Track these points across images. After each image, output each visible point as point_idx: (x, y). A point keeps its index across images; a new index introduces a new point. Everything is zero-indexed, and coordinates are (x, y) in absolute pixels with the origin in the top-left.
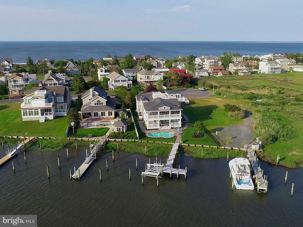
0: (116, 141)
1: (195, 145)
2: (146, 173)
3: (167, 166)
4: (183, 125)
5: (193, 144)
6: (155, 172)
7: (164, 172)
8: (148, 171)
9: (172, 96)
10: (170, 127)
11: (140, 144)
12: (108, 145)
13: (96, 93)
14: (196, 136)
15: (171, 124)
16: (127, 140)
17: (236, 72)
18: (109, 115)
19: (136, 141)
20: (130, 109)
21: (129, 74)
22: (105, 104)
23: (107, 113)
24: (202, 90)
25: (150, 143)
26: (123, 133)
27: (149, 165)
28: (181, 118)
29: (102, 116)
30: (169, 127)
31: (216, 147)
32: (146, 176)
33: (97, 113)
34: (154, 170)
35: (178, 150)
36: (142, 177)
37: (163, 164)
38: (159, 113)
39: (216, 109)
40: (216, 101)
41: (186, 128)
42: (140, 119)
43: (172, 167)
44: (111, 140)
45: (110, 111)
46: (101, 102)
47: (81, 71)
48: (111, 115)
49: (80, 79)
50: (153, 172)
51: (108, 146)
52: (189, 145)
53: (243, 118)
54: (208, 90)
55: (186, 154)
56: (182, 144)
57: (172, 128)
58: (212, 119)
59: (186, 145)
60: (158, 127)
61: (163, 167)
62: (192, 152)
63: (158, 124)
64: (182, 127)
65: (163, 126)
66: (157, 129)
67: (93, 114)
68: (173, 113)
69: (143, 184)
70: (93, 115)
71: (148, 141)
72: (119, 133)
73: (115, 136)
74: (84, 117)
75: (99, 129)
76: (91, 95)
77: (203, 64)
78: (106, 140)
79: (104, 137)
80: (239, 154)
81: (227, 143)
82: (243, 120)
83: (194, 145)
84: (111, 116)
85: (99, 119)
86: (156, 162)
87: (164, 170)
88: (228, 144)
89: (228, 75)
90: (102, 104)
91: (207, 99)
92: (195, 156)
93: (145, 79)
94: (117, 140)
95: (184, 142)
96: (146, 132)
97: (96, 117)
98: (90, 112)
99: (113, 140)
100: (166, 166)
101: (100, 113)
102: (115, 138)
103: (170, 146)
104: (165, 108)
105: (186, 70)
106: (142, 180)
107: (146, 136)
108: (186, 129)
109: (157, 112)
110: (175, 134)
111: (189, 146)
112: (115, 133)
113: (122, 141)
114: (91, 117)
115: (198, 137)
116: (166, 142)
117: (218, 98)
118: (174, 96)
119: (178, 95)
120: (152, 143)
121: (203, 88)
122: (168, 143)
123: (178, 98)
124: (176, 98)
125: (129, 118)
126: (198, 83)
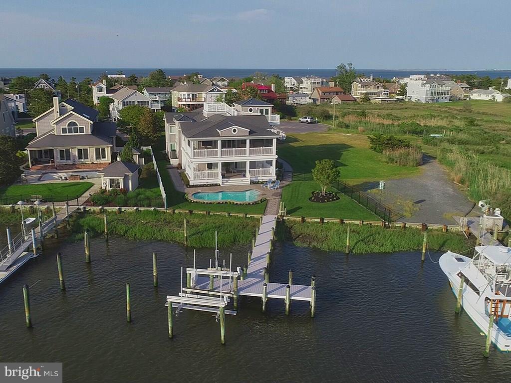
0: (105, 211)
1: (322, 220)
2: (183, 299)
3: (252, 275)
4: (280, 176)
5: (316, 217)
6: (214, 296)
7: (242, 293)
8: (189, 290)
9: (251, 110)
10: (249, 181)
11: (168, 218)
12: (81, 221)
13: (70, 107)
14: (317, 198)
15: (250, 171)
16: (136, 208)
17: (366, 98)
18: (98, 157)
19: (158, 212)
20: (150, 147)
21: (156, 98)
22: (88, 131)
23: (92, 152)
24: (307, 121)
25: (199, 215)
26: (125, 191)
27: (192, 272)
28: (277, 156)
29: (80, 157)
30: (246, 180)
31: (380, 223)
32: (182, 309)
33: (68, 151)
34: (209, 287)
35: (277, 232)
36: (169, 311)
37: (238, 268)
38: (219, 143)
39: (349, 150)
40: (341, 137)
41: (288, 183)
42: (174, 166)
43: (267, 277)
44: (93, 208)
45: (101, 147)
46: (79, 126)
47: (62, 95)
48: (104, 157)
49: (47, 96)
50: (208, 295)
51: (80, 223)
52: (303, 218)
53: (419, 164)
54: (318, 122)
55: (298, 243)
56: (285, 218)
57: (252, 182)
58: (345, 165)
59: (295, 221)
60: (219, 180)
61: (238, 278)
62: (315, 239)
63: (218, 173)
64: (277, 179)
65: (229, 177)
66: (216, 185)
67: (57, 155)
68: (254, 143)
69: (173, 336)
70: (59, 156)
71: (191, 212)
72: (115, 193)
73: (104, 199)
74: (35, 162)
75: (67, 185)
76: (55, 112)
77: (300, 86)
78: (79, 209)
79: (74, 202)
80: (449, 241)
81: (405, 214)
82: (420, 167)
83: (319, 220)
84: (103, 161)
85: (73, 166)
86: (217, 263)
87: (242, 289)
88: (410, 215)
89: (351, 102)
90: (82, 130)
91: (323, 135)
92: (325, 247)
93: (189, 100)
94: (109, 209)
95: (289, 213)
96: (187, 190)
97: (64, 162)
98: (51, 148)
99: (97, 209)
100: (246, 276)
101: (75, 152)
102: (103, 205)
103: (251, 224)
104: (234, 131)
105: (272, 85)
106: (170, 325)
107: (186, 200)
108: (289, 185)
109: (216, 142)
110: (262, 195)
111: (303, 221)
112: (105, 191)
113: (120, 211)
114: (53, 162)
115: (326, 201)
116: (240, 213)
117: (344, 132)
118: (256, 112)
119: (264, 109)
120: (203, 215)
121: (309, 118)
122: (246, 214)
123: (264, 114)
124: (260, 114)
125: (145, 164)
126: (297, 111)
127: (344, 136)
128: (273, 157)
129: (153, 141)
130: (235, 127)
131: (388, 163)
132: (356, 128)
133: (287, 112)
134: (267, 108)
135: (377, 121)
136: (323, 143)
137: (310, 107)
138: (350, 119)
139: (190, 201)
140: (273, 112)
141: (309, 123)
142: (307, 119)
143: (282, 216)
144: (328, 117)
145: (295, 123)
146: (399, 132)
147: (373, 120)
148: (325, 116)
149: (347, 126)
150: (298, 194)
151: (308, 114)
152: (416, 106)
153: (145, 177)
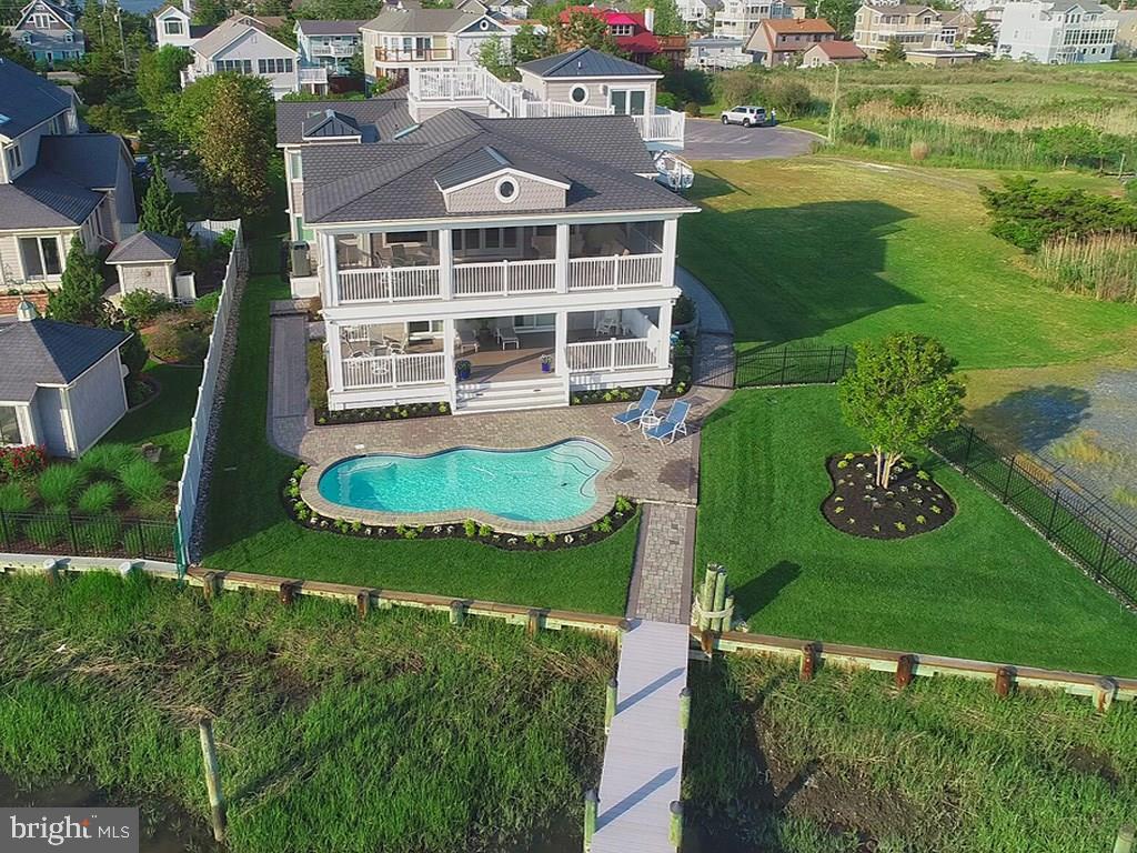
1: (908, 663)
9: (578, 95)
10: (566, 390)
14: (858, 506)
15: (568, 352)
16: (53, 561)
17: (896, 51)
19: (149, 584)
20: (235, 226)
21: (329, 50)
24: (747, 119)
28: (678, 291)
30: (555, 388)
38: (445, 240)
39: (901, 228)
42: (297, 305)
45: (40, 235)
48: (54, 269)
56: (723, 645)
57: (581, 397)
60: (446, 389)
63: (441, 359)
64: (675, 380)
65: (488, 373)
66: (432, 410)
68: (588, 241)
71: (290, 591)
77: (716, 19)
83: (892, 667)
91: (803, 167)
93: (408, 57)
96: (309, 443)
104: (507, 189)
105: (646, 11)
107: (289, 510)
109: (431, 236)
110: (621, 479)
111: (817, 665)
115: (901, 527)
116: (513, 603)
117: (866, 158)
118: (597, 103)
119: (629, 88)
120: (347, 610)
121: (752, 111)
122: (543, 616)
123: (628, 113)
124: (611, 110)
125: (198, 295)
126: (714, 88)
127: (871, 172)
128: (664, 293)
129: (251, 202)
130: (509, 174)
131: (1058, 288)
132: (899, 143)
133: (687, 90)
134: (637, 87)
135: (962, 121)
136: (811, 200)
137: (751, 78)
138: (877, 115)
139: (302, 513)
140: (661, 105)
141: (751, 126)
142: (748, 115)
143: (711, 636)
144: (804, 107)
145: (710, 124)
146: (1036, 158)
147: (945, 119)
148: (799, 105)
149: (872, 139)
150: (770, 469)
151: (748, 96)
152: (1033, 73)
153: (177, 359)
